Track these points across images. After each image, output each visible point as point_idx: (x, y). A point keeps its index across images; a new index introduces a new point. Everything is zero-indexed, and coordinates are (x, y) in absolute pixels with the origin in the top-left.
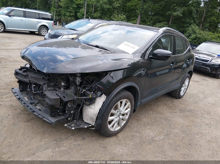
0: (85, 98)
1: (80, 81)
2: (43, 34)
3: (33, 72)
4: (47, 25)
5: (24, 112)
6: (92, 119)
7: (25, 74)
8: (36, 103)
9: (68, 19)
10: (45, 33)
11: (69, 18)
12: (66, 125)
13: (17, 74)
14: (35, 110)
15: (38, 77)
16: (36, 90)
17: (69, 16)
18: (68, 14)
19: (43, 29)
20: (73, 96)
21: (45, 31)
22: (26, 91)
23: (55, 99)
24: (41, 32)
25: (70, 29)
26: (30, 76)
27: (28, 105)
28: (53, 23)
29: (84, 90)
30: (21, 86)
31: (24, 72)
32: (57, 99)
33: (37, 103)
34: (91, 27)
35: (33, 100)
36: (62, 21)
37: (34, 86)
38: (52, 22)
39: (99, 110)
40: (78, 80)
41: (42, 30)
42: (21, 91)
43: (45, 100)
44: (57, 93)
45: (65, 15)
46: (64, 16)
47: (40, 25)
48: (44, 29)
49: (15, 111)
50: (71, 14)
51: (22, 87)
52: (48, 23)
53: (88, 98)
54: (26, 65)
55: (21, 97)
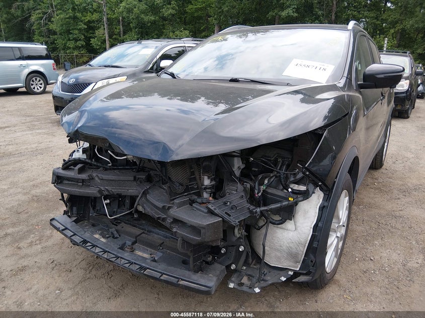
0: (278, 207)
1: (243, 166)
2: (36, 90)
3: (101, 169)
4: (42, 70)
5: (94, 272)
6: (293, 256)
7: (84, 176)
8: (129, 243)
9: (74, 54)
10: (41, 88)
11: (76, 53)
12: (231, 285)
13: (58, 179)
14: (144, 265)
15: (122, 178)
16: (114, 212)
17: (74, 49)
18: (71, 44)
19: (34, 79)
20: (249, 209)
21: (40, 82)
22: (88, 220)
23: (210, 226)
24: (32, 87)
25: (105, 66)
26: (97, 179)
27: (119, 255)
28: (53, 64)
29: (263, 188)
30: (75, 209)
31: (81, 171)
32: (216, 224)
33: (134, 243)
34: (149, 56)
35: (117, 238)
36: (62, 61)
37: (108, 201)
38: (52, 62)
39: (312, 230)
40: (237, 165)
41: (33, 81)
42: (76, 222)
43: (176, 232)
44: (212, 208)
45: (65, 48)
46: (63, 49)
47: (27, 71)
48: (36, 79)
49: (70, 275)
50: (77, 44)
51: (78, 210)
52: (42, 65)
53: (285, 205)
54: (71, 155)
55: (87, 236)
